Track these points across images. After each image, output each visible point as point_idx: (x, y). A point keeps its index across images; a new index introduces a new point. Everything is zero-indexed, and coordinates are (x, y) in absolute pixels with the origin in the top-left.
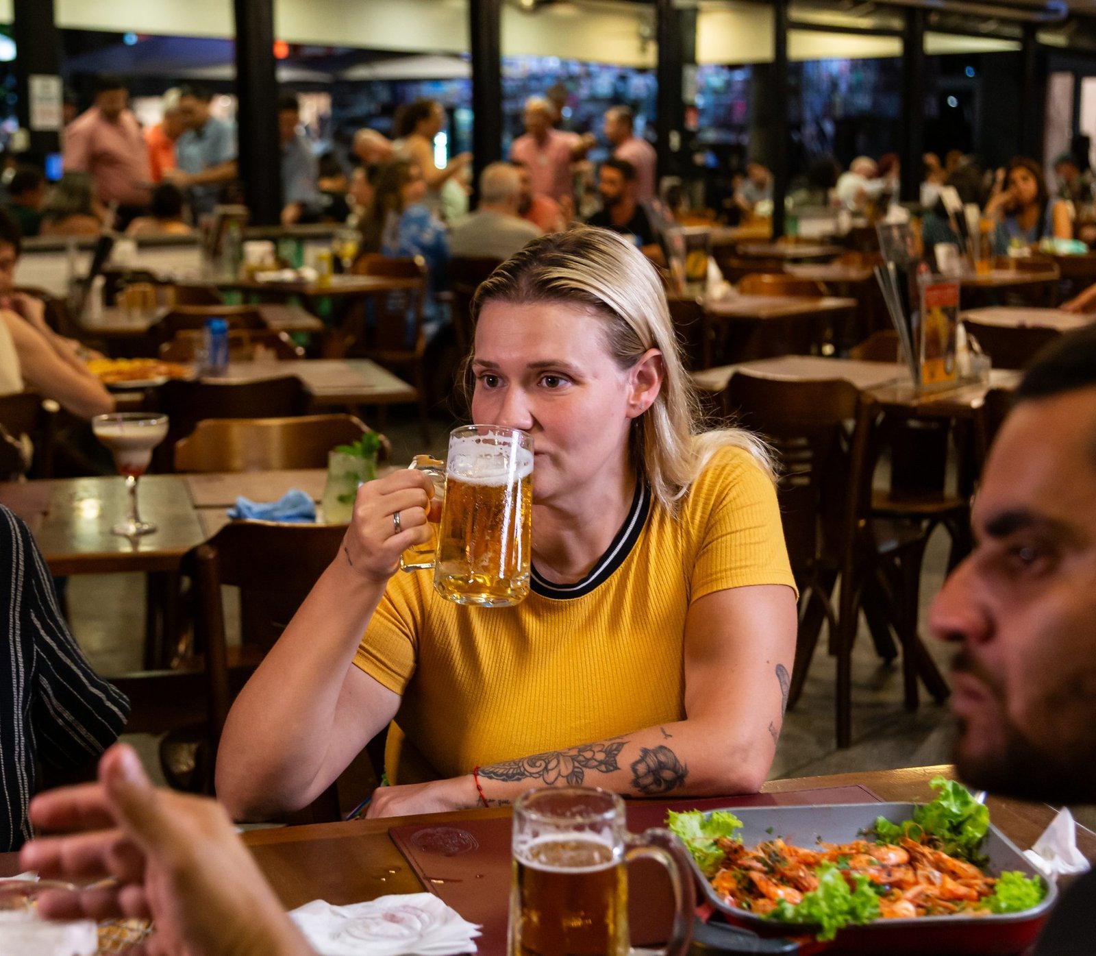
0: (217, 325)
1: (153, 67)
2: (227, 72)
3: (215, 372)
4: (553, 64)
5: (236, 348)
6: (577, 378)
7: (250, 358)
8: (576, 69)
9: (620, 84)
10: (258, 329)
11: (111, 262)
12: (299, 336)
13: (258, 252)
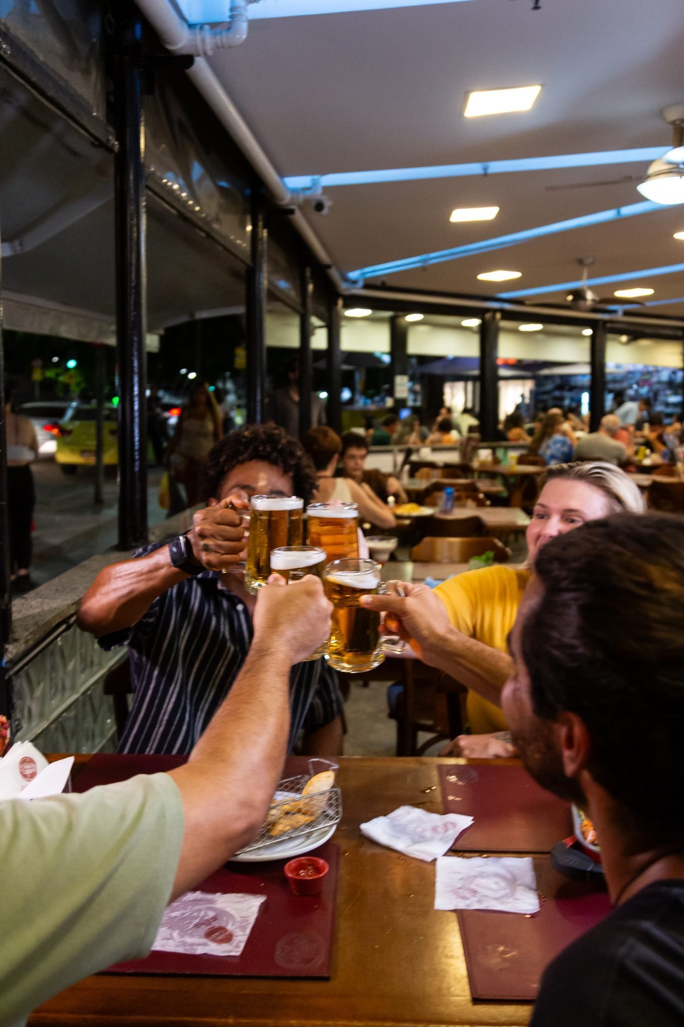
0: (449, 490)
1: (454, 370)
2: (476, 372)
3: (446, 512)
4: (640, 367)
5: (458, 501)
7: (464, 506)
8: (651, 369)
9: (673, 376)
10: (471, 492)
11: (414, 458)
12: (488, 495)
13: (485, 454)
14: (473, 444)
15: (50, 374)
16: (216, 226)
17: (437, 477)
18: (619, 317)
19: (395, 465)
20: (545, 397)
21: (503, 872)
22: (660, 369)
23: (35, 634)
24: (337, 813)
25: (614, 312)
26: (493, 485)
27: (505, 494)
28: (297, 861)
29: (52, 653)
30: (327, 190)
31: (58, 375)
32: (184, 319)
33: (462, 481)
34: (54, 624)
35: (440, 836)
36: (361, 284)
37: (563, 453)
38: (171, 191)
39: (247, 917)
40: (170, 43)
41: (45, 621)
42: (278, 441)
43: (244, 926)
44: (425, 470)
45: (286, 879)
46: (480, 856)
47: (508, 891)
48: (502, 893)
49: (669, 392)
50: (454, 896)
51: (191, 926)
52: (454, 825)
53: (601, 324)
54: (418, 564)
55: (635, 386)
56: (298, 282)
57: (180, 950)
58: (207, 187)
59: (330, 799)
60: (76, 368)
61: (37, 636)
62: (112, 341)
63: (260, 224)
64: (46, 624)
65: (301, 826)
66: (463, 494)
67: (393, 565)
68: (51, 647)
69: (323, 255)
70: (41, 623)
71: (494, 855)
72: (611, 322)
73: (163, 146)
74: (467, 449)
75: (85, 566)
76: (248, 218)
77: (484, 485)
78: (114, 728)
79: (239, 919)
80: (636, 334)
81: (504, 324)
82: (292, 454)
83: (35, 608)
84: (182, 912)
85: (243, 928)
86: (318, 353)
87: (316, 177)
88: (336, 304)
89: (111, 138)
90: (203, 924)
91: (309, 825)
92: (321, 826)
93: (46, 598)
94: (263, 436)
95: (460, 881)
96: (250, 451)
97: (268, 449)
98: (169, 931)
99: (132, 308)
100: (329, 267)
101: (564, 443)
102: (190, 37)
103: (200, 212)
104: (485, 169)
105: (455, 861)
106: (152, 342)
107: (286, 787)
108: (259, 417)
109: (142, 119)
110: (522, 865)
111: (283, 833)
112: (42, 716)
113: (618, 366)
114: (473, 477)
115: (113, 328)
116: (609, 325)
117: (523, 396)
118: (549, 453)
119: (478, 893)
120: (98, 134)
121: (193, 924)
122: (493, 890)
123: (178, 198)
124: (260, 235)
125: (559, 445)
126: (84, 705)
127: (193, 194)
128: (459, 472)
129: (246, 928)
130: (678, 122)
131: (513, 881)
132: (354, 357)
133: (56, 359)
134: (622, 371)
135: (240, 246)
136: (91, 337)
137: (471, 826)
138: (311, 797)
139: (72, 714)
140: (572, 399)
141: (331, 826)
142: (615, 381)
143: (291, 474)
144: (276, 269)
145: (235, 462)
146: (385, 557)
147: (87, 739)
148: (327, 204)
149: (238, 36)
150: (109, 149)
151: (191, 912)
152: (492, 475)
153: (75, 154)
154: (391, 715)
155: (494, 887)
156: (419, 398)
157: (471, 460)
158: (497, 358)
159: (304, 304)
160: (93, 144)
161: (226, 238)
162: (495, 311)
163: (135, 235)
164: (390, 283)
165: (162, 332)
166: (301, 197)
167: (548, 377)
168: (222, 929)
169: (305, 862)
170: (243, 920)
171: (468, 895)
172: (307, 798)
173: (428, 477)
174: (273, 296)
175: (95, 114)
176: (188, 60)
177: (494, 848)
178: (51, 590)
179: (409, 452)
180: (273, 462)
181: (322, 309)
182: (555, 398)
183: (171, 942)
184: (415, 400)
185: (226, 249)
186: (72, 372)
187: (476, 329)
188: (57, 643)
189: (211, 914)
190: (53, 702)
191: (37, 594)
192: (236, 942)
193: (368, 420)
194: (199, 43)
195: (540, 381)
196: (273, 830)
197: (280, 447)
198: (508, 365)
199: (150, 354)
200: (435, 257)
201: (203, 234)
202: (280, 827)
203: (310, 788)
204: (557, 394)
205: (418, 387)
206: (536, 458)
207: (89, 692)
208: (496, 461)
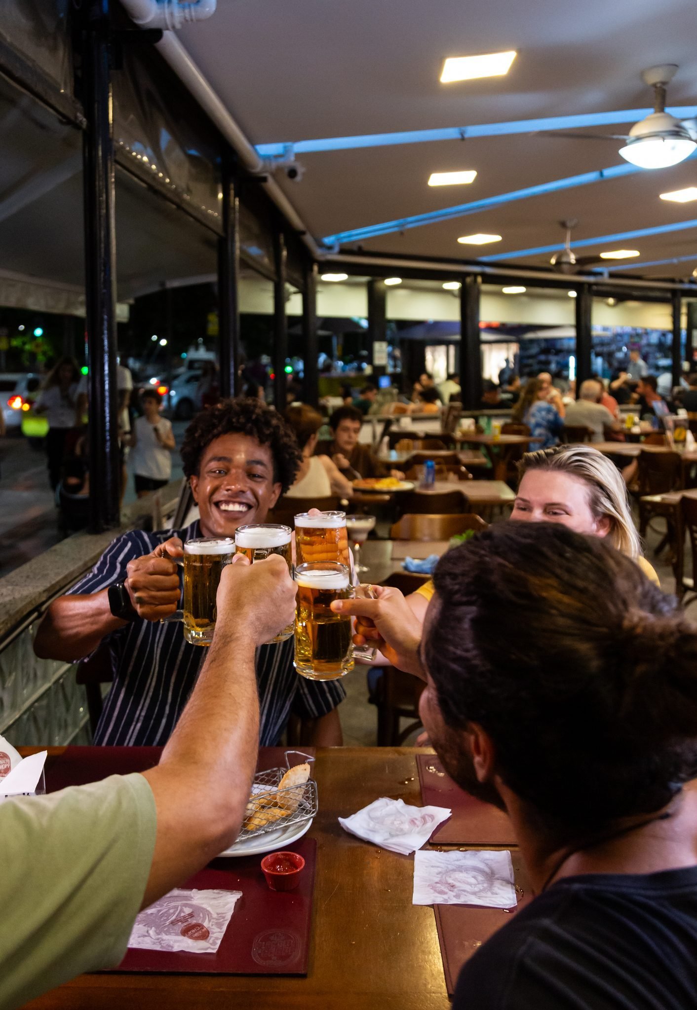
0: (430, 463)
1: (435, 335)
2: (458, 337)
3: (427, 486)
4: (628, 329)
5: (439, 474)
6: (569, 513)
7: (445, 479)
8: (640, 331)
9: (663, 338)
10: (453, 464)
11: (394, 428)
12: (471, 468)
13: (467, 424)
14: (455, 413)
15: (15, 343)
16: (186, 197)
17: (418, 449)
18: (606, 279)
19: (374, 437)
20: (530, 361)
21: (481, 866)
22: (648, 331)
23: (7, 624)
24: (314, 806)
25: (601, 274)
26: (476, 457)
27: (489, 465)
28: (275, 855)
29: (24, 641)
30: (299, 156)
31: (24, 343)
32: (155, 288)
33: (443, 453)
34: (25, 613)
35: (417, 829)
36: (337, 249)
37: (549, 422)
38: (141, 164)
39: (223, 913)
40: (138, 18)
41: (17, 609)
42: (253, 412)
43: (220, 922)
44: (405, 441)
45: (262, 874)
46: (458, 850)
47: (485, 885)
48: (481, 887)
49: (658, 355)
50: (432, 891)
51: (168, 923)
52: (432, 817)
53: (586, 286)
54: (397, 543)
55: (625, 349)
56: (271, 249)
57: (158, 948)
58: (176, 157)
59: (307, 792)
60: (43, 336)
61: (9, 625)
62: (81, 312)
63: (232, 192)
64: (17, 612)
65: (277, 820)
66: (444, 467)
67: (372, 544)
68: (23, 635)
69: (296, 221)
70: (12, 612)
71: (473, 848)
72: (596, 284)
73: (132, 116)
74: (449, 419)
75: (55, 551)
76: (220, 187)
77: (466, 457)
78: (87, 717)
79: (215, 916)
80: (622, 296)
81: (485, 287)
82: (268, 424)
83: (6, 596)
84: (159, 909)
85: (219, 925)
86: (293, 319)
87: (289, 144)
88: (312, 270)
89: (79, 114)
90: (178, 921)
91: (286, 819)
92: (297, 820)
93: (17, 585)
94: (237, 408)
95: (438, 876)
96: (224, 423)
97: (242, 420)
98: (146, 929)
99: (102, 286)
100: (303, 233)
101: (549, 411)
102: (158, 11)
103: (171, 183)
104: (462, 134)
105: (433, 854)
106: (122, 311)
107: (262, 780)
108: (232, 391)
109: (111, 94)
110: (501, 858)
111: (259, 828)
112: (14, 706)
113: (605, 329)
114: (455, 448)
115: (82, 298)
116: (595, 288)
117: (507, 361)
118: (533, 421)
119: (455, 888)
120: (67, 112)
121: (170, 920)
122: (471, 885)
123: (148, 171)
124: (232, 204)
125: (544, 413)
126: (56, 693)
127: (162, 166)
128: (441, 443)
129: (223, 925)
130: (659, 85)
131: (491, 876)
132: (331, 323)
133: (22, 327)
134: (608, 334)
135: (213, 216)
136: (59, 308)
137: (449, 819)
138: (287, 791)
139: (44, 702)
140: (558, 363)
141: (308, 820)
142: (602, 344)
143: (267, 444)
144: (249, 237)
145: (210, 436)
146: (363, 537)
147: (60, 729)
148: (301, 170)
149: (207, 9)
150: (76, 126)
151: (167, 909)
152: (474, 446)
153: (42, 127)
154: (371, 701)
155: (473, 881)
156: (399, 363)
157: (453, 430)
158: (478, 322)
159: (278, 271)
160: (61, 122)
161: (197, 209)
162: (476, 275)
163: (104, 211)
164: (366, 247)
165: (132, 301)
166: (274, 165)
167: (532, 341)
168: (199, 926)
169: (280, 857)
170: (220, 917)
171: (446, 890)
172: (283, 791)
173: (408, 448)
174: (246, 264)
175: (62, 91)
176: (156, 34)
177: (472, 841)
178: (22, 577)
179: (388, 423)
180: (248, 433)
181: (296, 276)
182: (540, 362)
183: (147, 939)
184: (395, 366)
185: (196, 219)
186: (40, 340)
187: (457, 293)
188: (28, 631)
189: (187, 911)
190: (25, 691)
191: (8, 581)
192: (212, 939)
193: (345, 388)
194: (167, 16)
195: (524, 345)
196: (248, 824)
197: (254, 417)
198: (491, 329)
199: (120, 325)
200: (412, 222)
201: (174, 207)
202: (256, 822)
203: (287, 781)
204: (542, 358)
205: (398, 353)
206: (522, 427)
207: (61, 681)
208: (479, 430)
